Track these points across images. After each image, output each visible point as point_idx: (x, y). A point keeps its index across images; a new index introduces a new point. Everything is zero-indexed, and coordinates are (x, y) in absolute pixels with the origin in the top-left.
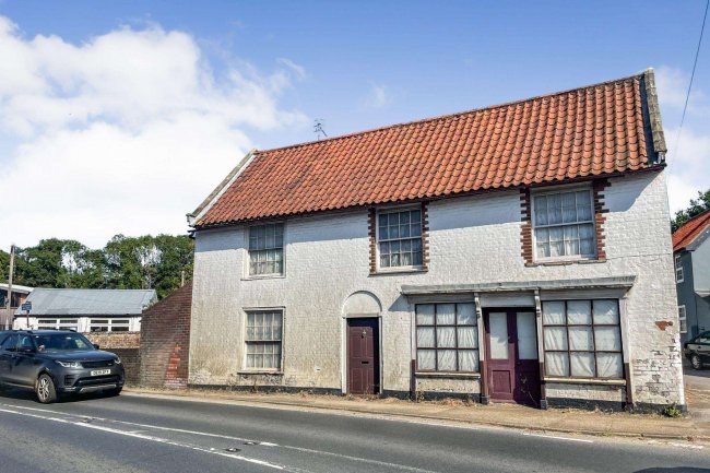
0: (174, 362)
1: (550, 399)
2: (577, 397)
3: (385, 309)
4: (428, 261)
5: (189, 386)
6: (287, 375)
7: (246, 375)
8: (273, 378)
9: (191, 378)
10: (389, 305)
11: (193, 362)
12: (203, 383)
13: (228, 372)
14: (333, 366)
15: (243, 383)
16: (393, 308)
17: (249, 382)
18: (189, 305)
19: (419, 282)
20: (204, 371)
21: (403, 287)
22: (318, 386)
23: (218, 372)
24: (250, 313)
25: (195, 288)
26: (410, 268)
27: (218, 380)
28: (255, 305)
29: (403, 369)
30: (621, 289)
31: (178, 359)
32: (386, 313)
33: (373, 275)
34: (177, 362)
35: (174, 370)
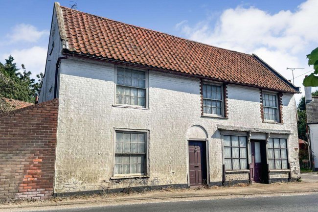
0: (32, 174)
1: (272, 179)
2: (277, 177)
3: (210, 137)
4: (228, 114)
5: (53, 194)
6: (152, 178)
7: (118, 181)
8: (141, 180)
9: (58, 187)
10: (212, 135)
11: (60, 173)
12: (72, 190)
13: (101, 179)
14: (182, 170)
15: (115, 186)
16: (213, 137)
17: (121, 186)
18: (55, 120)
19: (224, 124)
20: (73, 180)
21: (218, 125)
22: (173, 183)
23: (89, 180)
24: (117, 132)
25: (61, 106)
26: (216, 116)
27: (89, 187)
28: (125, 127)
29: (219, 170)
30: (288, 135)
31: (39, 171)
32: (210, 139)
33: (202, 117)
34: (36, 174)
35: (32, 182)
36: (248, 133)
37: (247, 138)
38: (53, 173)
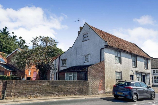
4: (137, 66)
5: (105, 92)
9: (106, 90)
10: (135, 73)
18: (104, 68)
19: (137, 70)
20: (109, 88)
24: (116, 72)
25: (105, 63)
26: (134, 67)
28: (118, 70)
30: (149, 73)
31: (102, 84)
32: (134, 75)
33: (132, 67)
34: (101, 85)
35: (101, 88)
36: (142, 73)
37: (141, 75)
38: (105, 85)
